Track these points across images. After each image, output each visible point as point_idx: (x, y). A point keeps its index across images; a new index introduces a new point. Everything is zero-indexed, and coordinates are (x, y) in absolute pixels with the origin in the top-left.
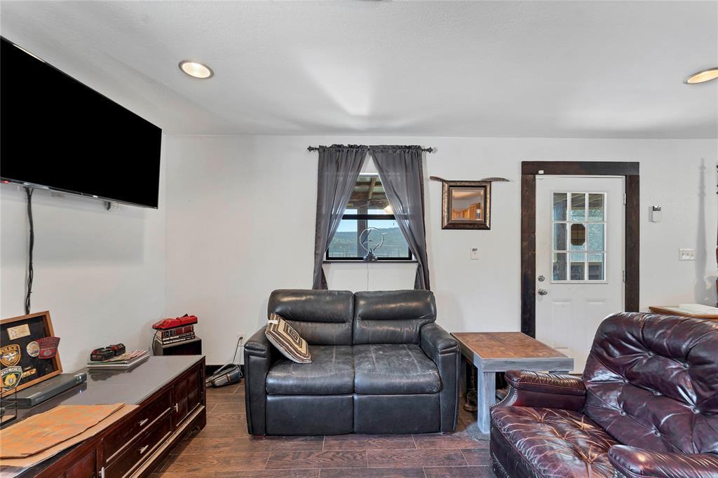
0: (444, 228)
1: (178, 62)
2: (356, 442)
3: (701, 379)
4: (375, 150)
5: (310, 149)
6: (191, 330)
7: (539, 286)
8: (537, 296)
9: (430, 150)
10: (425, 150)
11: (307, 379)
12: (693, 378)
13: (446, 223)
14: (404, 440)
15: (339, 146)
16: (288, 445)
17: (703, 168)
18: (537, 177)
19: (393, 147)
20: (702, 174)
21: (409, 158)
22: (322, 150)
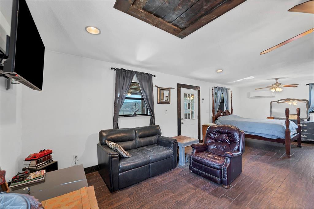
0: (158, 103)
1: (85, 27)
2: (152, 180)
3: (230, 137)
4: (138, 73)
5: (112, 69)
6: (50, 157)
7: (182, 121)
8: (181, 124)
9: (155, 76)
10: (153, 76)
11: (135, 162)
12: (228, 137)
13: (159, 102)
14: (165, 174)
15: (124, 69)
16: (130, 189)
17: (210, 89)
18: (181, 88)
19: (143, 73)
20: (210, 91)
21: (148, 78)
22: (117, 70)
